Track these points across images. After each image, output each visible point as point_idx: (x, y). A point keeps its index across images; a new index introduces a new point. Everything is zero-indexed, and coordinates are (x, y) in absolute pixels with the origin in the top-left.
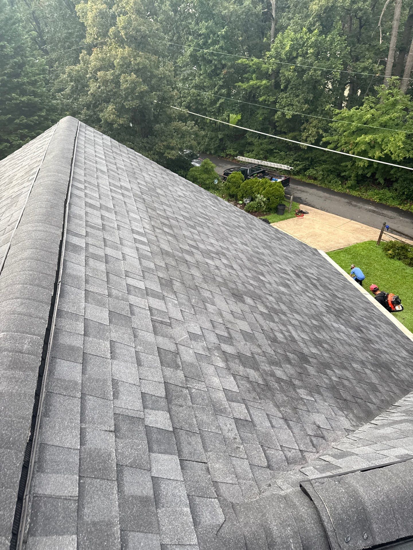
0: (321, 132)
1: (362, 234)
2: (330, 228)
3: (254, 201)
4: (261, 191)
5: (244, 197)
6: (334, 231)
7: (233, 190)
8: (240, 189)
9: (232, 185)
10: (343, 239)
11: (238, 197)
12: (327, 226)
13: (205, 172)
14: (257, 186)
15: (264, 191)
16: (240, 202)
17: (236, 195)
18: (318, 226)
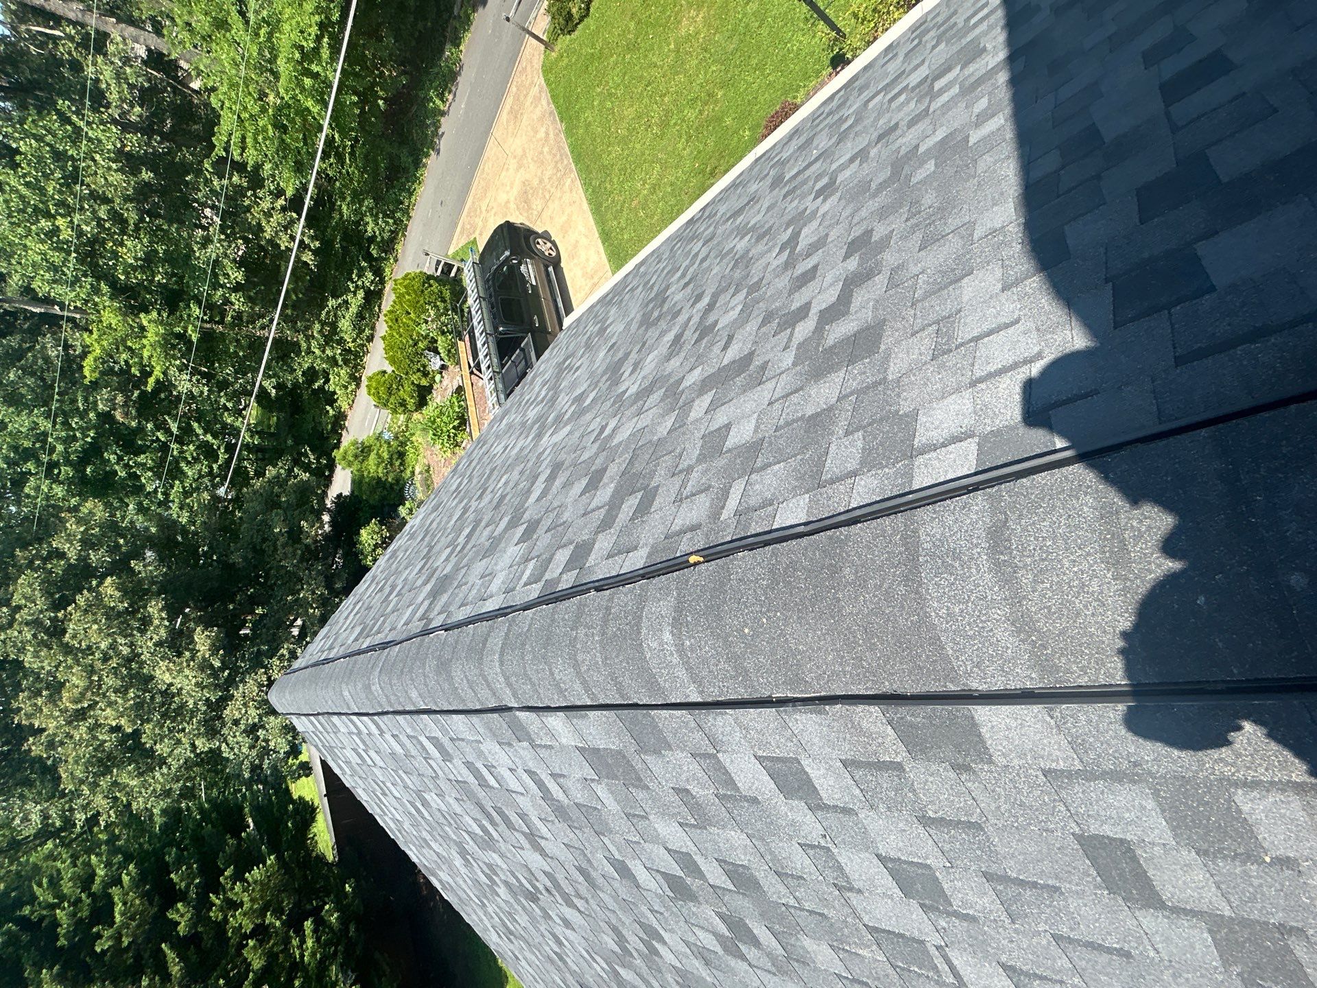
0: (281, 202)
1: (526, 96)
2: (508, 169)
3: (436, 341)
4: (411, 323)
5: (424, 366)
6: (515, 157)
7: (406, 393)
8: (404, 376)
9: (393, 397)
10: (536, 132)
11: (424, 382)
12: (502, 177)
13: (363, 460)
14: (401, 336)
15: (412, 315)
16: (438, 378)
17: (418, 386)
18: (503, 197)
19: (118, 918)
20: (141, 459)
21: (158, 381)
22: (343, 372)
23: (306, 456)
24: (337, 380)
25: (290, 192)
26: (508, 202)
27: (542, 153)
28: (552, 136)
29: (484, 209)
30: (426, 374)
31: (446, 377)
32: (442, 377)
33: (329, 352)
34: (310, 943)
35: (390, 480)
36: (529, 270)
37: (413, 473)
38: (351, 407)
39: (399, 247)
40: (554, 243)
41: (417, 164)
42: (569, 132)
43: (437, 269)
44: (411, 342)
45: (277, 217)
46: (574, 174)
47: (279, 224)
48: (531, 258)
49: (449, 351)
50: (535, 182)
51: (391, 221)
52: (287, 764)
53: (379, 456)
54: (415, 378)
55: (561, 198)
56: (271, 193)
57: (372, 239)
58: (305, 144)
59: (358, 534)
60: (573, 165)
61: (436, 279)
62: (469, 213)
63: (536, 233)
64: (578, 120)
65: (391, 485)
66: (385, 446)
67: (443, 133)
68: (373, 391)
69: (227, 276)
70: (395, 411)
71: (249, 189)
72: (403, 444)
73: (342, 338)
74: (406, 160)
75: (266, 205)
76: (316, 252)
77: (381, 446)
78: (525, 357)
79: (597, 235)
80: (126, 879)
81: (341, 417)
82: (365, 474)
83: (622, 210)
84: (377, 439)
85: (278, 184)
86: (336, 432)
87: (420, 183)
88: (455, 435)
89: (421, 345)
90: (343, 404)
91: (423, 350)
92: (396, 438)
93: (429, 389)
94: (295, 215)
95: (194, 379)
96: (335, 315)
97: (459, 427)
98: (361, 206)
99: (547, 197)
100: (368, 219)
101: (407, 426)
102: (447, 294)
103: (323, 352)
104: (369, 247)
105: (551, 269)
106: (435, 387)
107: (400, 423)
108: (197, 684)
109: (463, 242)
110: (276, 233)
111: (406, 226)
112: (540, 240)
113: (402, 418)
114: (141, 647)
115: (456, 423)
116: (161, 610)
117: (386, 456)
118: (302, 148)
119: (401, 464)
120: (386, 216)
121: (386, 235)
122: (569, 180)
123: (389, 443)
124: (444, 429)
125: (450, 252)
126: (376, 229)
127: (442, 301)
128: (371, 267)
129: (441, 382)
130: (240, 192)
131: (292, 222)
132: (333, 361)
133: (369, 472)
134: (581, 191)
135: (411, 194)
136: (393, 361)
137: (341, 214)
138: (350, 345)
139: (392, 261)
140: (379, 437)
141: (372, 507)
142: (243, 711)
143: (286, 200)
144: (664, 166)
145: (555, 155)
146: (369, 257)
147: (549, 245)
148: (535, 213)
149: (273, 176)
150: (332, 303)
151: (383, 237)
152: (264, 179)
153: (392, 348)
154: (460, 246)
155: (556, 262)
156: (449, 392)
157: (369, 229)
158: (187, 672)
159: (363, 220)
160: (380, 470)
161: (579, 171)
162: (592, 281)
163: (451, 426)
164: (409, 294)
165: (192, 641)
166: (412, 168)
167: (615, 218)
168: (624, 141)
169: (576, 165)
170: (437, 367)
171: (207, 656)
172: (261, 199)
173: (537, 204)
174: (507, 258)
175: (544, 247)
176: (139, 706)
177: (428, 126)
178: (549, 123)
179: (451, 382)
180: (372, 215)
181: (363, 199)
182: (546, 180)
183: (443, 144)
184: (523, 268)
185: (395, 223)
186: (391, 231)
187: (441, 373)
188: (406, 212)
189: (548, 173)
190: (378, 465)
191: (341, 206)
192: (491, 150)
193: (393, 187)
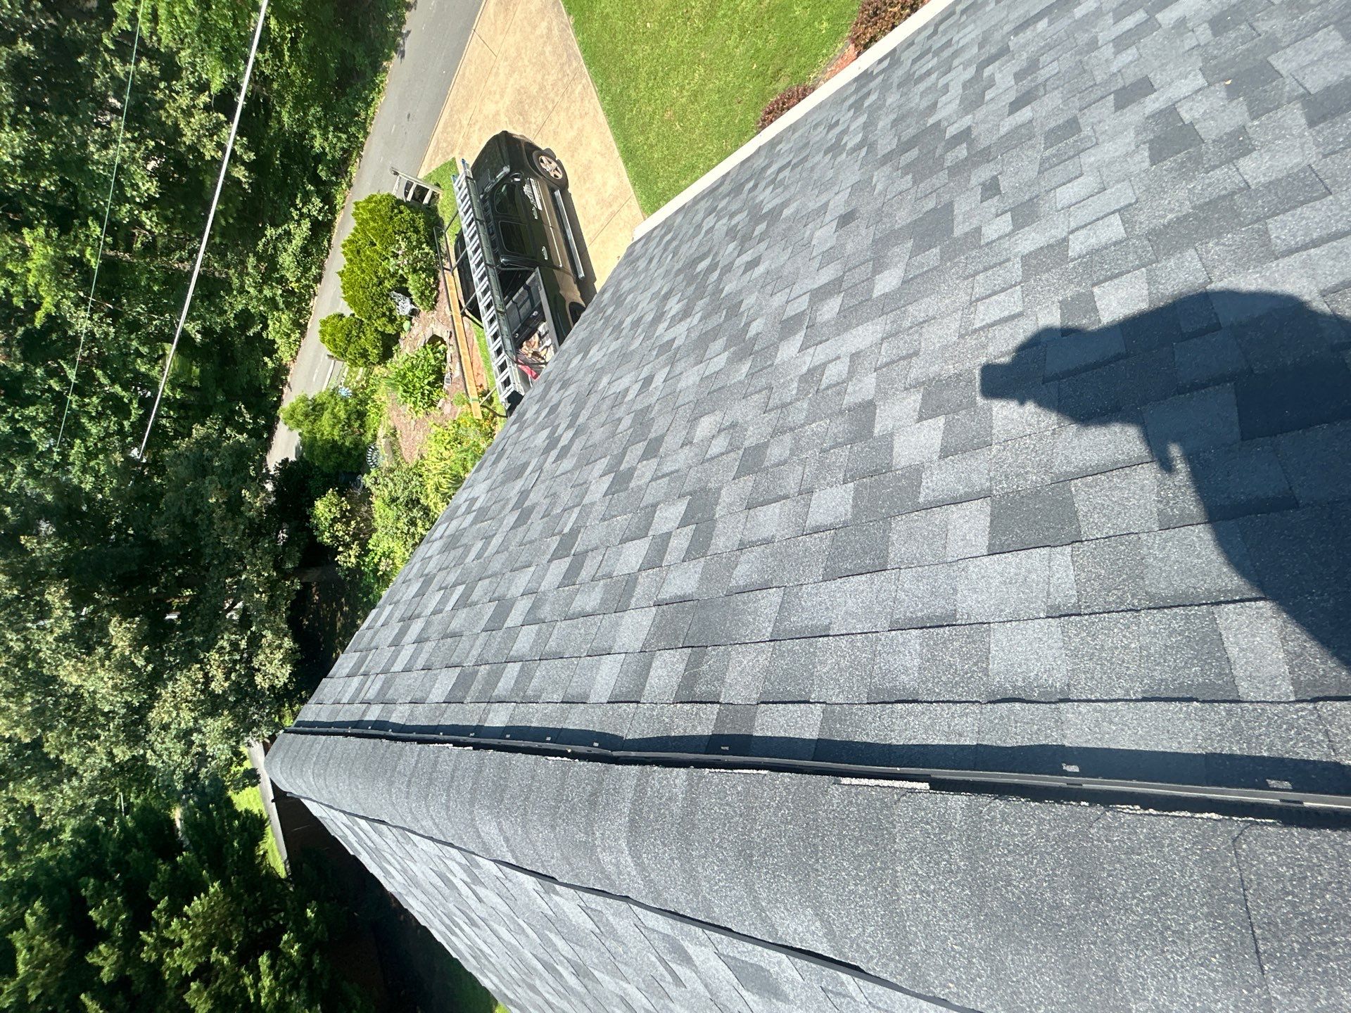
0: (204, 98)
2: (497, 74)
3: (405, 281)
4: (376, 257)
5: (391, 310)
6: (506, 59)
7: (369, 341)
8: (366, 321)
9: (352, 346)
10: (535, 27)
11: (390, 330)
12: (489, 83)
13: (315, 420)
14: (363, 272)
15: (378, 247)
16: (406, 325)
17: (383, 333)
18: (490, 108)
19: (21, 969)
20: (31, 411)
21: (48, 315)
22: (284, 317)
23: (241, 415)
24: (277, 327)
25: (216, 86)
26: (497, 113)
27: (543, 53)
28: (556, 32)
29: (465, 123)
30: (392, 320)
31: (416, 324)
32: (412, 324)
33: (267, 292)
34: (266, 982)
35: (347, 444)
36: (534, 192)
37: (375, 437)
38: (294, 359)
39: (353, 170)
40: (559, 163)
41: (376, 68)
42: (579, 27)
43: (406, 194)
44: (375, 280)
45: (198, 118)
46: (587, 80)
47: (202, 126)
48: (535, 177)
49: (422, 293)
50: (534, 89)
51: (344, 136)
52: (229, 771)
53: (335, 416)
54: (379, 324)
55: (568, 109)
56: (191, 86)
57: (320, 158)
58: (235, 23)
59: (312, 505)
60: (585, 70)
61: (407, 204)
62: (445, 128)
63: (537, 148)
64: (592, 12)
65: (349, 449)
66: (342, 404)
67: (409, 32)
68: (327, 337)
69: (135, 187)
70: (354, 363)
71: (161, 80)
72: (363, 402)
73: (283, 276)
74: (361, 60)
75: (184, 101)
76: (249, 166)
77: (336, 404)
78: (531, 297)
79: (617, 153)
80: (30, 920)
81: (281, 372)
82: (318, 436)
83: (651, 124)
84: (332, 395)
85: (200, 77)
86: (276, 388)
87: (379, 92)
88: (431, 393)
89: (387, 284)
90: (284, 353)
91: (389, 290)
92: (355, 395)
93: (395, 339)
94: (222, 117)
95: (96, 317)
96: (275, 248)
97: (435, 383)
98: (306, 114)
99: (550, 107)
100: (316, 132)
101: (367, 382)
102: (421, 224)
103: (260, 291)
104: (316, 168)
105: (557, 193)
106: (402, 336)
107: (358, 378)
108: (115, 687)
109: (439, 162)
110: (199, 138)
111: (362, 144)
112: (543, 158)
113: (361, 370)
114: (38, 642)
115: (432, 378)
116: (62, 599)
117: (343, 415)
118: (232, 30)
119: (361, 426)
120: (337, 129)
121: (338, 155)
122: (580, 87)
123: (346, 401)
124: (417, 385)
125: (421, 175)
126: (326, 144)
127: (414, 232)
128: (319, 193)
129: (410, 330)
130: (149, 82)
131: (218, 126)
132: (272, 303)
133: (322, 434)
134: (596, 101)
135: (368, 105)
136: (352, 302)
137: (280, 121)
138: (293, 285)
139: (344, 186)
140: (334, 393)
141: (325, 475)
142: (174, 714)
143: (210, 96)
144: (710, 67)
145: (560, 56)
146: (316, 180)
147: (554, 164)
148: (534, 127)
149: (193, 65)
150: (270, 232)
151: (333, 157)
152: (180, 69)
153: (352, 287)
154: (434, 168)
155: (563, 185)
156: (420, 343)
157: (317, 144)
158: (101, 672)
159: (308, 133)
160: (336, 432)
161: (594, 77)
162: (610, 210)
163: (426, 381)
164: (374, 221)
165: (107, 634)
166: (369, 72)
167: (642, 132)
168: (655, 38)
169: (589, 68)
170: (407, 312)
171: (127, 653)
172: (178, 93)
173: (537, 117)
174: (507, 176)
175: (548, 166)
176: (39, 711)
177: (389, 21)
178: (553, 16)
179: (424, 329)
180: (320, 127)
181: (309, 107)
182: (549, 87)
183: (409, 45)
184: (526, 188)
185: (348, 139)
186: (342, 149)
187: (410, 319)
188: (363, 127)
189: (551, 79)
190: (333, 426)
191: (280, 113)
192: (474, 48)
193: (344, 94)
